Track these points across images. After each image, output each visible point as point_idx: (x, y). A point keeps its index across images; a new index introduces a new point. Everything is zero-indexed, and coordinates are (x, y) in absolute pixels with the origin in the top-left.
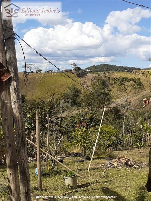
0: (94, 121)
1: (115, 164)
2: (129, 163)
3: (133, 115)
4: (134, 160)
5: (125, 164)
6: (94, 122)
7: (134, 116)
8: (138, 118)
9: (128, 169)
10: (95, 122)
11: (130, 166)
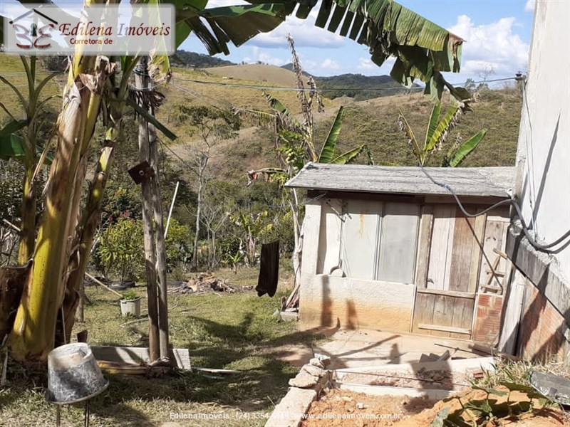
0: (129, 207)
1: (194, 288)
2: (220, 284)
3: (209, 192)
4: (227, 281)
5: (211, 287)
6: (130, 209)
7: (212, 194)
8: (223, 199)
9: (219, 294)
10: (133, 209)
11: (221, 290)
